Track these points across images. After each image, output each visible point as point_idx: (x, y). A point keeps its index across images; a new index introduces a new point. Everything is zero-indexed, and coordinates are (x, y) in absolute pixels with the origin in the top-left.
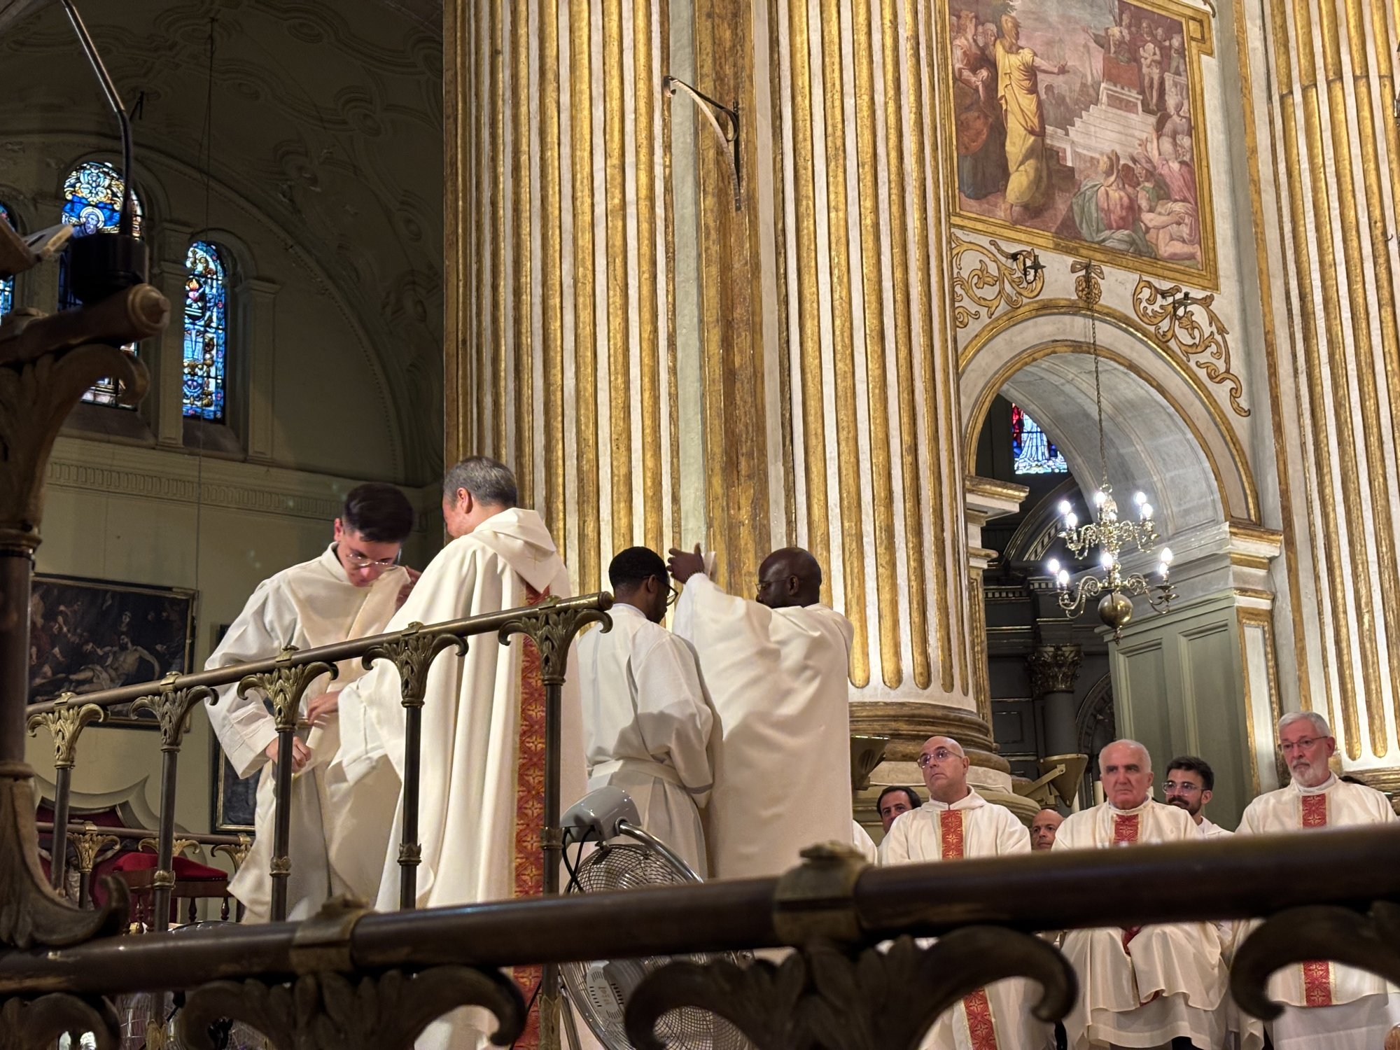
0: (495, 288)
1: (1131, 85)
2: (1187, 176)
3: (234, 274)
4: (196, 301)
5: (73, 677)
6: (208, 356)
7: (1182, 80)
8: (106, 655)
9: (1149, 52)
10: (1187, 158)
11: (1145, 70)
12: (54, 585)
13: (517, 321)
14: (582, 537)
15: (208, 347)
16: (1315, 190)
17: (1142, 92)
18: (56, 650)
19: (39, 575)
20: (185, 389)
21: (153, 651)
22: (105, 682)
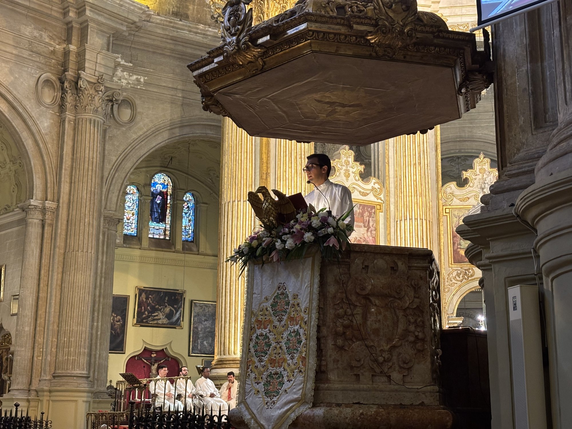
0: (222, 279)
1: (361, 222)
2: (374, 240)
4: (186, 208)
5: (153, 315)
6: (189, 224)
7: (374, 219)
8: (161, 309)
9: (366, 214)
10: (374, 236)
11: (365, 218)
12: (148, 290)
13: (226, 286)
14: (235, 327)
15: (190, 221)
17: (364, 223)
18: (149, 308)
19: (144, 287)
20: (183, 233)
21: (173, 307)
22: (161, 316)
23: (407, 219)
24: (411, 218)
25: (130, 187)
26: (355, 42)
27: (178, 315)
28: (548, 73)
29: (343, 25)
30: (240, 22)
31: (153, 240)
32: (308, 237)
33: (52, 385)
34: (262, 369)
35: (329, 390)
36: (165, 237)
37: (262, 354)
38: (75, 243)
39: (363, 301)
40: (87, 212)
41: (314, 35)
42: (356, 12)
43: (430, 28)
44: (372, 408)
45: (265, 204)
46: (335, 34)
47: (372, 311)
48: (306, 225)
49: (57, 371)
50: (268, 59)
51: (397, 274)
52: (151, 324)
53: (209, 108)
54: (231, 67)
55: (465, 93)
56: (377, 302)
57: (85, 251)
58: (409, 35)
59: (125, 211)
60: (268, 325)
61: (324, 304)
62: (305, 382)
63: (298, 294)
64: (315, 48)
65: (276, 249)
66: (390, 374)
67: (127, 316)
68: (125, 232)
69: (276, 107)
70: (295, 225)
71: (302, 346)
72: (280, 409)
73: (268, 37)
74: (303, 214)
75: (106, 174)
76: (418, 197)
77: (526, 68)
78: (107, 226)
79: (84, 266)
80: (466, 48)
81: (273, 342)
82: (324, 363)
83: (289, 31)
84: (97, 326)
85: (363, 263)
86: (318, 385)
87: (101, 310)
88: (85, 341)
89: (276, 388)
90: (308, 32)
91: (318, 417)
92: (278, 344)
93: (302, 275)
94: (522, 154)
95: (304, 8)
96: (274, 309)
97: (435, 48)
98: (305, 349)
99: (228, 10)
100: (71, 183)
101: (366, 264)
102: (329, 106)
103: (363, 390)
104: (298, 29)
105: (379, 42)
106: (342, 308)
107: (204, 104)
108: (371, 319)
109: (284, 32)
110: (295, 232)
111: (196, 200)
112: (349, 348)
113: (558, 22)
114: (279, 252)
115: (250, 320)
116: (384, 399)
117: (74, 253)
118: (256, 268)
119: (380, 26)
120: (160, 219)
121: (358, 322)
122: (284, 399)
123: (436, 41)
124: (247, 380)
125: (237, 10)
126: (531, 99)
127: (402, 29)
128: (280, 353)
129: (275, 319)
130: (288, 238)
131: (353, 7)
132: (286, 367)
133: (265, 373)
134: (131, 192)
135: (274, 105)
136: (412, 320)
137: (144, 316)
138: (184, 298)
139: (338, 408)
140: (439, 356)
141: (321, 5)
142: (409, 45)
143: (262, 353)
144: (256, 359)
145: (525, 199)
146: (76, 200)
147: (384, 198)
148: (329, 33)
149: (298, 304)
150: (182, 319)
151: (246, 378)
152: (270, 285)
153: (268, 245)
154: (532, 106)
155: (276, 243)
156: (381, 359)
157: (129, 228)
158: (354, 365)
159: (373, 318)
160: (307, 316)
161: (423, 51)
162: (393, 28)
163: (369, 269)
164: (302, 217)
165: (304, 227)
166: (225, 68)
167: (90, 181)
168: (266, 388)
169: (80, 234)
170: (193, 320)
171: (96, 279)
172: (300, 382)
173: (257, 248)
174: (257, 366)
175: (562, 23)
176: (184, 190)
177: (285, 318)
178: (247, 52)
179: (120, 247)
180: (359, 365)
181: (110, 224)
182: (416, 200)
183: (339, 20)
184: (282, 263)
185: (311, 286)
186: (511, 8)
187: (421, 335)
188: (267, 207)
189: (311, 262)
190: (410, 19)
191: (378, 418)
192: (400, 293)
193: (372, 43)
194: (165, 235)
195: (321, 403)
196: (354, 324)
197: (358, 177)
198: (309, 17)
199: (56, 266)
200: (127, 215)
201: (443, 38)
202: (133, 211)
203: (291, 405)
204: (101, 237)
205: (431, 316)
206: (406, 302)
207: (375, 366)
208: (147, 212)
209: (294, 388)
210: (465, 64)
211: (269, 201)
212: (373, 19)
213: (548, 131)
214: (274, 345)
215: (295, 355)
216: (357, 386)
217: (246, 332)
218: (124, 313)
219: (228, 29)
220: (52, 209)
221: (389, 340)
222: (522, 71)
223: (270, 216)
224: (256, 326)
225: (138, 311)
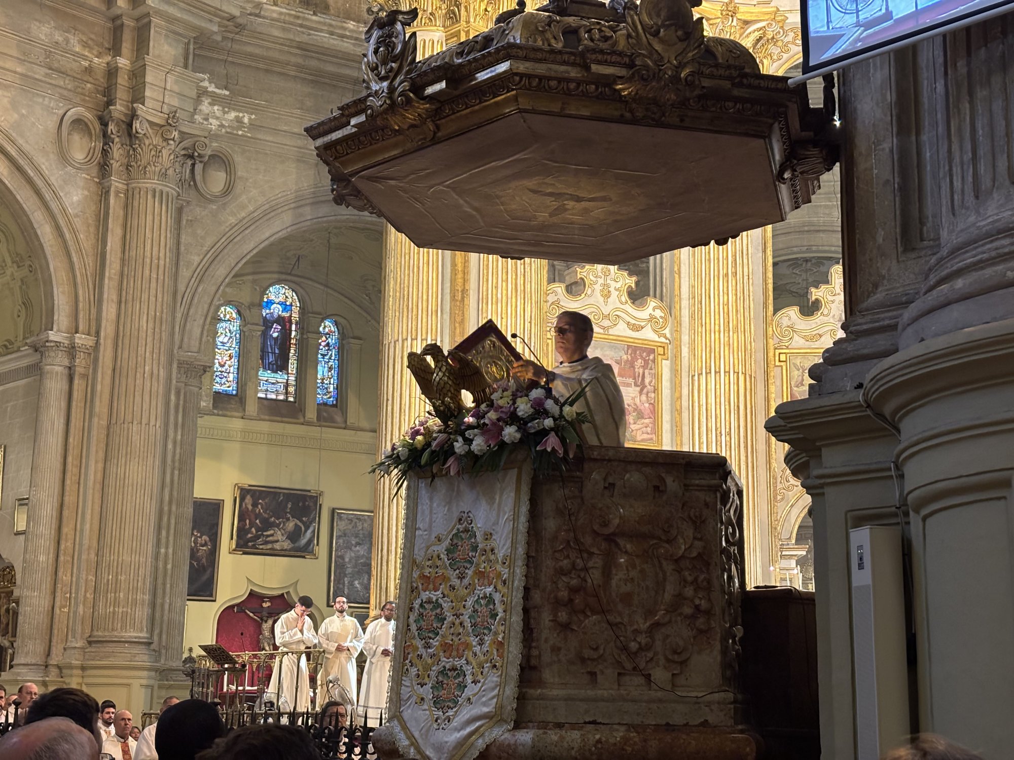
1: (630, 377)
2: (652, 409)
3: (343, 333)
4: (324, 347)
5: (265, 533)
6: (330, 374)
7: (653, 372)
8: (280, 523)
10: (652, 402)
12: (256, 490)
15: (330, 369)
16: (699, 414)
18: (258, 521)
19: (250, 486)
20: (319, 390)
21: (301, 521)
22: (279, 535)
23: (710, 373)
24: (717, 370)
25: (225, 309)
26: (594, 94)
27: (309, 534)
28: (928, 154)
29: (573, 64)
30: (395, 56)
31: (265, 402)
32: (509, 434)
33: (87, 657)
34: (430, 661)
35: (542, 699)
36: (287, 397)
37: (430, 635)
38: (127, 410)
39: (604, 545)
40: (148, 354)
41: (523, 83)
42: (599, 40)
43: (726, 71)
44: (617, 730)
45: (437, 375)
46: (560, 80)
47: (621, 563)
48: (506, 413)
49: (95, 633)
50: (443, 121)
51: (665, 498)
52: (262, 549)
53: (344, 200)
54: (380, 132)
55: (791, 179)
56: (628, 546)
57: (144, 421)
58: (689, 84)
59: (217, 350)
60: (440, 584)
61: (537, 551)
62: (501, 685)
63: (492, 532)
64: (524, 103)
65: (455, 453)
66: (650, 672)
67: (219, 535)
68: (217, 387)
69: (461, 202)
70: (488, 412)
71: (498, 622)
72: (459, 731)
73: (443, 85)
74: (503, 391)
75: (181, 288)
76: (731, 333)
77: (890, 145)
78: (183, 379)
79: (142, 449)
80: (789, 104)
81: (448, 614)
82: (535, 652)
83: (478, 75)
84: (166, 554)
85: (605, 480)
86: (524, 690)
87: (172, 526)
88: (144, 580)
89: (454, 693)
90: (513, 77)
91: (523, 746)
92: (458, 617)
93: (500, 497)
94: (879, 296)
95: (507, 32)
96: (450, 556)
97: (736, 104)
98: (502, 628)
99: (376, 34)
100: (120, 302)
101: (611, 480)
102: (553, 199)
103: (603, 700)
104: (495, 71)
105: (637, 94)
106: (568, 557)
107: (335, 192)
108: (618, 577)
109: (472, 76)
110: (487, 425)
111: (341, 332)
112: (579, 627)
113: (943, 69)
114: (460, 458)
115: (410, 575)
116: (638, 714)
117: (126, 426)
118: (422, 485)
119: (638, 68)
120: (277, 366)
121: (595, 582)
122: (466, 713)
123: (736, 92)
124: (403, 678)
125: (390, 36)
126: (897, 199)
127: (677, 72)
128: (460, 634)
129: (453, 575)
130: (475, 435)
131: (593, 31)
132: (471, 659)
133: (434, 668)
134: (228, 317)
135: (456, 197)
136: (690, 579)
137: (250, 535)
138: (320, 505)
139: (557, 731)
140: (737, 639)
141: (537, 28)
142: (689, 100)
143: (429, 632)
144: (419, 643)
145: (878, 380)
146: (129, 333)
147: (672, 335)
148: (549, 79)
149: (492, 550)
150: (315, 542)
151: (402, 676)
152: (446, 515)
153: (441, 445)
154: (898, 213)
155: (455, 443)
156: (634, 646)
157: (224, 380)
158: (586, 657)
159: (621, 575)
160: (507, 570)
161: (713, 109)
162: (660, 70)
163: (616, 491)
164: (501, 398)
165: (503, 416)
166: (370, 134)
167: (154, 299)
168: (436, 694)
169: (136, 393)
170: (336, 544)
171: (164, 473)
172: (493, 685)
173: (423, 449)
174: (422, 655)
175: (949, 72)
176: (320, 314)
177: (470, 572)
178: (406, 108)
179: (207, 414)
180: (596, 657)
181: (189, 375)
182: (726, 339)
183: (566, 57)
184: (466, 477)
185: (515, 518)
186: (860, 46)
187: (704, 604)
188: (441, 379)
189: (515, 478)
190: (690, 54)
191: (628, 748)
192: (669, 532)
193: (625, 96)
194: (287, 393)
195: (529, 721)
196: (589, 585)
197: (625, 298)
198: (514, 52)
199: (93, 449)
200: (220, 358)
201: (750, 86)
202: (230, 352)
203: (478, 724)
204: (173, 397)
205: (724, 570)
206: (680, 548)
207: (623, 657)
208: (256, 353)
209: (484, 696)
210: (788, 131)
211: (444, 369)
212: (626, 55)
213: (925, 256)
214: (450, 619)
215: (486, 638)
216: (590, 693)
217: (403, 596)
218: (214, 531)
219: (374, 69)
220: (87, 349)
221: (649, 613)
222: (883, 149)
223: (445, 395)
224: (420, 586)
225: (238, 527)
